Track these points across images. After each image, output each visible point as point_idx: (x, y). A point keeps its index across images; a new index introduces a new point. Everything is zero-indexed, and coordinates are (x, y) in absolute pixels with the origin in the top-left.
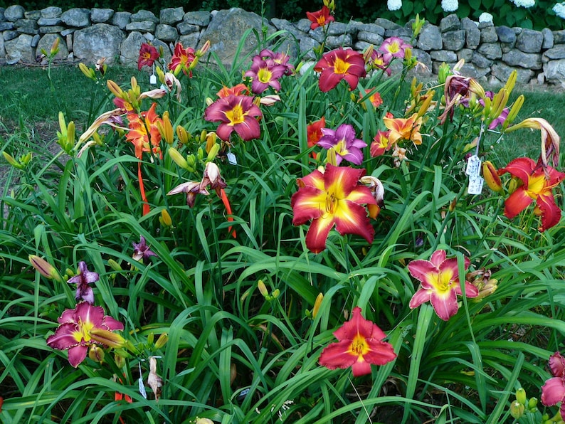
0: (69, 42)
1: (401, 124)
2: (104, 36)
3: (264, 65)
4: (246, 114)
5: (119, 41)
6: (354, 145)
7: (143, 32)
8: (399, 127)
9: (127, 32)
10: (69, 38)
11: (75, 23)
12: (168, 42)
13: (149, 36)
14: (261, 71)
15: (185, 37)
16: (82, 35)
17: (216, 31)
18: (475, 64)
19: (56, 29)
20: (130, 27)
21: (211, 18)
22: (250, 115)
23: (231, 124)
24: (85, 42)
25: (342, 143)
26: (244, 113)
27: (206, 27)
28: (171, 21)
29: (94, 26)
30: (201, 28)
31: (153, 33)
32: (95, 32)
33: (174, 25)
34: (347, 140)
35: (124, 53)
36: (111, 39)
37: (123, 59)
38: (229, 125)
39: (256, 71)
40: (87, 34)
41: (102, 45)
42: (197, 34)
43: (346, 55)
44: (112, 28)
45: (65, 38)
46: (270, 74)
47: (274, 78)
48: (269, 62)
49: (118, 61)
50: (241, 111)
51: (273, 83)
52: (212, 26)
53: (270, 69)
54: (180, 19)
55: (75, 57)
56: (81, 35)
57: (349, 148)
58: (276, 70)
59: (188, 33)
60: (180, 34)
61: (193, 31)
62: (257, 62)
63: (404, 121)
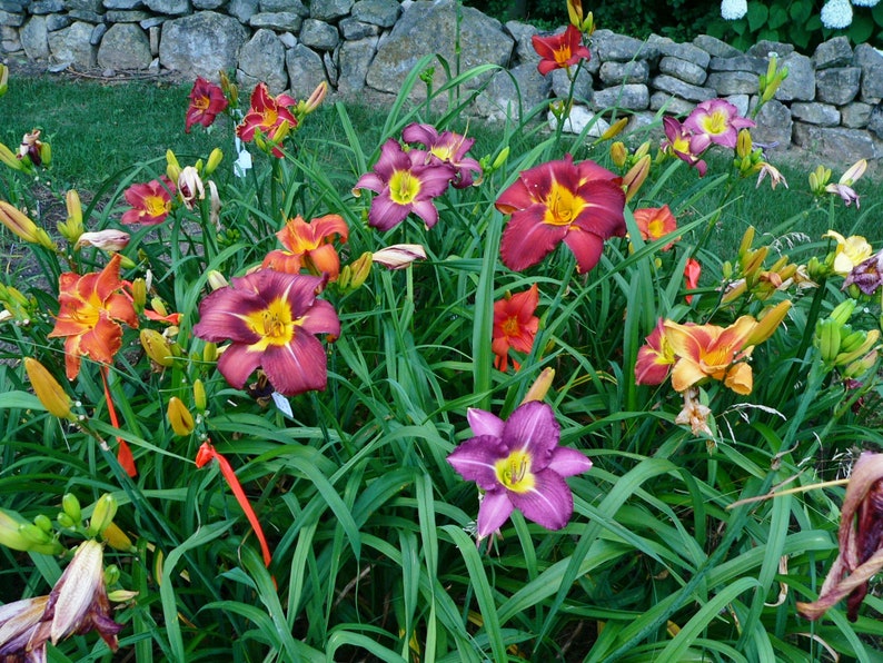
0: (154, 39)
1: (705, 340)
2: (211, 34)
3: (404, 164)
4: (299, 323)
5: (236, 44)
6: (554, 465)
7: (279, 32)
8: (699, 348)
9: (252, 30)
10: (154, 32)
11: (165, 8)
12: (321, 52)
13: (289, 39)
14: (398, 177)
15: (353, 44)
16: (175, 29)
17: (406, 36)
18: (873, 133)
19: (133, 16)
20: (256, 20)
21: (400, 13)
22: (307, 327)
23: (260, 347)
24: (181, 43)
25: (521, 458)
26: (294, 319)
27: (390, 28)
28: (329, 14)
29: (197, 15)
30: (382, 30)
31: (296, 34)
32: (197, 26)
33: (335, 21)
34: (535, 448)
35: (244, 65)
36: (223, 39)
37: (241, 75)
38: (252, 348)
39: (385, 176)
40: (183, 28)
41: (207, 50)
42: (374, 41)
43: (579, 177)
44: (226, 21)
45: (147, 32)
46: (416, 184)
47: (425, 196)
48: (417, 158)
49: (233, 78)
50: (287, 315)
51: (421, 208)
52: (400, 27)
53: (417, 174)
54: (345, 11)
55: (161, 67)
56: (173, 29)
57: (539, 472)
58: (432, 176)
59: (358, 37)
60: (342, 37)
61: (368, 34)
62: (389, 156)
63: (714, 332)
